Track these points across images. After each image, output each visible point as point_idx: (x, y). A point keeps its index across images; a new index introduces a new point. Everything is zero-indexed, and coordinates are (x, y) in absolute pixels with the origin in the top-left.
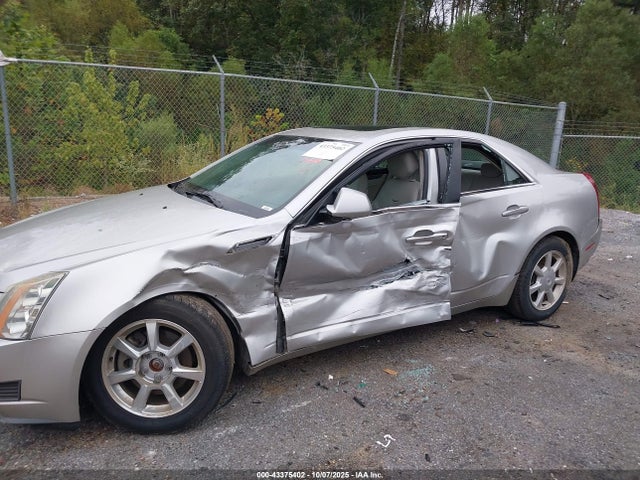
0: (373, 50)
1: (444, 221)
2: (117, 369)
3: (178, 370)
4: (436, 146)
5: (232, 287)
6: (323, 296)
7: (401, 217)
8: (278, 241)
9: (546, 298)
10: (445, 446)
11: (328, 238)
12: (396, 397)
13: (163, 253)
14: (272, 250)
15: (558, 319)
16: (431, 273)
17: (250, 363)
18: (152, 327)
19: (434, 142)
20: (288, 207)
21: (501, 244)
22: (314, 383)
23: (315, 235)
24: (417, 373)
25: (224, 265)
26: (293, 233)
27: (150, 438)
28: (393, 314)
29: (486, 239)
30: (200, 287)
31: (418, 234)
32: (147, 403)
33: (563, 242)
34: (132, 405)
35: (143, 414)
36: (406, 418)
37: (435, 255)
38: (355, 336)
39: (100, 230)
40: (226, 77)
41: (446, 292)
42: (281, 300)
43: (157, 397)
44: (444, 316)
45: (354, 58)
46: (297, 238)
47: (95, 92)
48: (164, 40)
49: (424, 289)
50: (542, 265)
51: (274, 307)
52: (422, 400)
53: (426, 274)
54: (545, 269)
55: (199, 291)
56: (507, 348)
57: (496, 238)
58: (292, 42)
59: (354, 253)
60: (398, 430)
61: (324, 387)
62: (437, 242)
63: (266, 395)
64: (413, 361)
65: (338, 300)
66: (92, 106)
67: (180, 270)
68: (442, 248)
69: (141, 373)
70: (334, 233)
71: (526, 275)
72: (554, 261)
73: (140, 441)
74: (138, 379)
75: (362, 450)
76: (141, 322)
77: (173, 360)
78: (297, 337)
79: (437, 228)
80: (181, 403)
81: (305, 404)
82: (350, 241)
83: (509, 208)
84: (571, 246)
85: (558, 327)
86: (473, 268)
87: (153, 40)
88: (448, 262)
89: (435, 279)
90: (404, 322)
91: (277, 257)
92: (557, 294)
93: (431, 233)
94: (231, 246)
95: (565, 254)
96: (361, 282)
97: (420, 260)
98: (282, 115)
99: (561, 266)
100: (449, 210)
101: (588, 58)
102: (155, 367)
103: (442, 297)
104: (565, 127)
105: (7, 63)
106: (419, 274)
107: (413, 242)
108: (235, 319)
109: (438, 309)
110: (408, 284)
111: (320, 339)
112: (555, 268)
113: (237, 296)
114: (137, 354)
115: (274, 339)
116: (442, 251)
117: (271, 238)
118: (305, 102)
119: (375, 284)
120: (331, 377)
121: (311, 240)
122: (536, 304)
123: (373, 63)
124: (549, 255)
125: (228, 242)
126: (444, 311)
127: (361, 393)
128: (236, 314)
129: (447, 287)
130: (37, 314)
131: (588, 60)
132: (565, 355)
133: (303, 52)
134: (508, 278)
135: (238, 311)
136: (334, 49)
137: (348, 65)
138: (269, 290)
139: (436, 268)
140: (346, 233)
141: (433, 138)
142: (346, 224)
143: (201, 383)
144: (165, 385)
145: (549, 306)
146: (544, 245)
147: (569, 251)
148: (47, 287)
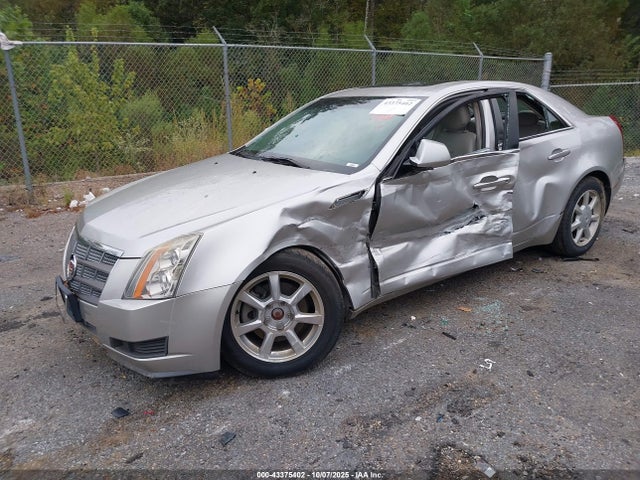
0: (347, 13)
1: (506, 167)
2: (241, 322)
3: (299, 316)
4: (489, 97)
5: (334, 239)
6: (405, 244)
7: (469, 165)
8: (370, 194)
9: (583, 235)
10: (541, 363)
11: (410, 190)
12: (479, 329)
13: (280, 211)
14: (365, 202)
15: (594, 253)
16: (495, 216)
17: (352, 308)
18: (274, 278)
19: (487, 93)
20: (374, 162)
21: (548, 186)
22: (400, 324)
23: (400, 186)
24: (490, 308)
25: (327, 220)
26: (382, 186)
27: (277, 381)
28: (466, 256)
29: (536, 182)
30: (310, 241)
31: (483, 180)
32: (272, 350)
33: (599, 181)
34: (260, 352)
35: (269, 360)
36: (496, 345)
37: (498, 199)
38: (434, 279)
39: (206, 196)
40: (229, 48)
41: (510, 233)
42: (371, 249)
43: (281, 343)
44: (507, 255)
45: (328, 23)
46: (387, 190)
47: (80, 72)
48: (135, 15)
49: (490, 231)
50: (580, 204)
51: (367, 256)
52: (504, 329)
53: (492, 217)
54: (583, 207)
55: (308, 244)
56: (559, 281)
57: (544, 181)
58: (264, 10)
59: (431, 202)
60: (494, 354)
61: (412, 327)
62: (501, 186)
63: (362, 337)
64: (481, 299)
65: (418, 246)
66: (77, 88)
67: (294, 225)
68: (505, 192)
69: (265, 322)
70: (416, 184)
71: (568, 215)
72: (590, 200)
73: (269, 384)
74: (264, 328)
75: (470, 373)
76: (265, 275)
77: (295, 308)
78: (388, 282)
79: (501, 174)
80: (304, 346)
81: (401, 341)
82: (428, 189)
83: (554, 152)
84: (604, 185)
85: (597, 260)
86: (527, 210)
87: (123, 16)
88: (510, 205)
89: (499, 222)
90: (475, 263)
91: (370, 210)
92: (592, 230)
93: (495, 178)
94: (333, 201)
95: (600, 192)
96: (436, 230)
97: (486, 205)
98: (264, 85)
99: (596, 205)
100: (510, 156)
101: (562, 8)
102: (278, 317)
103: (505, 238)
104: (551, 77)
105: (12, 47)
106: (485, 218)
107: (479, 188)
108: (337, 269)
109: (501, 249)
110: (476, 228)
111: (406, 283)
112: (592, 205)
113: (338, 247)
114: (263, 305)
115: (369, 286)
116: (504, 195)
117: (363, 192)
118: (283, 71)
119: (447, 230)
120: (413, 318)
121: (397, 192)
122: (576, 240)
123: (348, 26)
124: (587, 194)
125: (330, 198)
126: (507, 250)
127: (447, 328)
128: (338, 265)
129: (509, 228)
130: (179, 274)
131: (563, 10)
132: (614, 283)
133: (275, 19)
134: (554, 217)
135: (339, 261)
136: (307, 14)
137: (323, 30)
138: (362, 241)
139: (500, 211)
140: (424, 183)
141: (486, 90)
142: (425, 174)
143: (321, 326)
144: (288, 331)
145: (586, 242)
146: (583, 185)
147: (603, 188)
148: (186, 248)
